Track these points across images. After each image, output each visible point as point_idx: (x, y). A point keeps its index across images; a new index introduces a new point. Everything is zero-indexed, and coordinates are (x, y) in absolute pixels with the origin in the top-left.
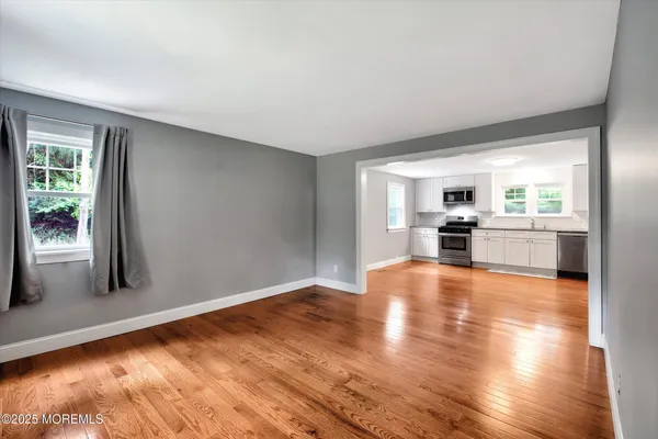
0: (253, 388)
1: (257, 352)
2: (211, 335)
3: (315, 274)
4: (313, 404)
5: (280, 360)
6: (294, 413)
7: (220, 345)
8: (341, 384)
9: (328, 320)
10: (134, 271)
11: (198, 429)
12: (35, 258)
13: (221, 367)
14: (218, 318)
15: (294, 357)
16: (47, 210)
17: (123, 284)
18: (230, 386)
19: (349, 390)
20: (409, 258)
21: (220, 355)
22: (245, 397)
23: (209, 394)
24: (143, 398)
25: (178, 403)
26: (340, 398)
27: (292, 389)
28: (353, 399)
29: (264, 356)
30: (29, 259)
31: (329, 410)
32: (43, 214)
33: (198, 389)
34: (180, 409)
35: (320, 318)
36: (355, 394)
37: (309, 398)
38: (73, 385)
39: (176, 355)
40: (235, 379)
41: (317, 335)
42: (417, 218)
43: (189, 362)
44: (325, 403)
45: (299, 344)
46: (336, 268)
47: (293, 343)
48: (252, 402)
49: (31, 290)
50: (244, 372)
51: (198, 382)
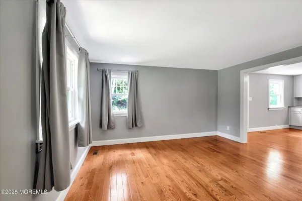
0: (175, 171)
1: (180, 159)
2: (164, 149)
3: (216, 130)
4: (199, 185)
5: (189, 164)
6: (189, 185)
7: (167, 153)
8: (215, 181)
9: (218, 152)
10: (139, 121)
11: (152, 179)
12: (113, 114)
13: (165, 161)
14: (168, 143)
15: (196, 164)
16: (120, 100)
17: (136, 125)
18: (167, 168)
19: (219, 184)
20: (287, 126)
21: (166, 157)
22: (171, 174)
23: (158, 169)
24: (138, 164)
25: (148, 169)
26: (212, 186)
27: (191, 176)
28: (220, 188)
29: (183, 161)
30: (112, 115)
31: (205, 189)
32: (119, 101)
33: (155, 166)
34: (148, 171)
35: (214, 151)
36: (221, 187)
37: (197, 182)
38: (120, 155)
39: (150, 153)
40: (169, 166)
41: (210, 158)
42: (295, 101)
43: (154, 156)
44: (204, 186)
45: (200, 160)
46: (228, 128)
47: (197, 159)
48: (173, 176)
49: (112, 125)
50: (173, 165)
51: (156, 164)
